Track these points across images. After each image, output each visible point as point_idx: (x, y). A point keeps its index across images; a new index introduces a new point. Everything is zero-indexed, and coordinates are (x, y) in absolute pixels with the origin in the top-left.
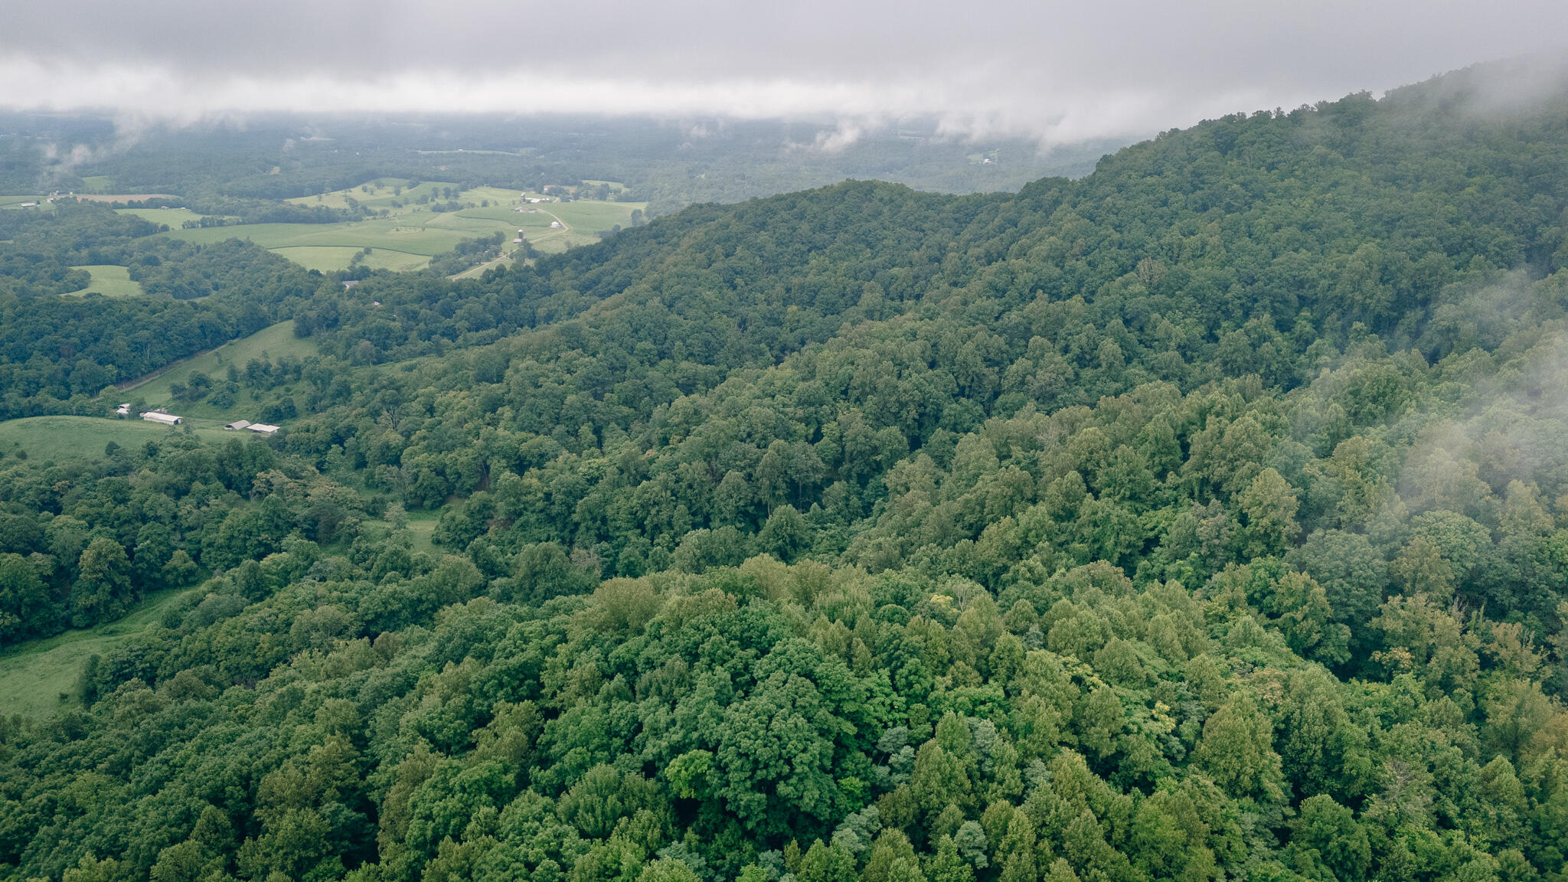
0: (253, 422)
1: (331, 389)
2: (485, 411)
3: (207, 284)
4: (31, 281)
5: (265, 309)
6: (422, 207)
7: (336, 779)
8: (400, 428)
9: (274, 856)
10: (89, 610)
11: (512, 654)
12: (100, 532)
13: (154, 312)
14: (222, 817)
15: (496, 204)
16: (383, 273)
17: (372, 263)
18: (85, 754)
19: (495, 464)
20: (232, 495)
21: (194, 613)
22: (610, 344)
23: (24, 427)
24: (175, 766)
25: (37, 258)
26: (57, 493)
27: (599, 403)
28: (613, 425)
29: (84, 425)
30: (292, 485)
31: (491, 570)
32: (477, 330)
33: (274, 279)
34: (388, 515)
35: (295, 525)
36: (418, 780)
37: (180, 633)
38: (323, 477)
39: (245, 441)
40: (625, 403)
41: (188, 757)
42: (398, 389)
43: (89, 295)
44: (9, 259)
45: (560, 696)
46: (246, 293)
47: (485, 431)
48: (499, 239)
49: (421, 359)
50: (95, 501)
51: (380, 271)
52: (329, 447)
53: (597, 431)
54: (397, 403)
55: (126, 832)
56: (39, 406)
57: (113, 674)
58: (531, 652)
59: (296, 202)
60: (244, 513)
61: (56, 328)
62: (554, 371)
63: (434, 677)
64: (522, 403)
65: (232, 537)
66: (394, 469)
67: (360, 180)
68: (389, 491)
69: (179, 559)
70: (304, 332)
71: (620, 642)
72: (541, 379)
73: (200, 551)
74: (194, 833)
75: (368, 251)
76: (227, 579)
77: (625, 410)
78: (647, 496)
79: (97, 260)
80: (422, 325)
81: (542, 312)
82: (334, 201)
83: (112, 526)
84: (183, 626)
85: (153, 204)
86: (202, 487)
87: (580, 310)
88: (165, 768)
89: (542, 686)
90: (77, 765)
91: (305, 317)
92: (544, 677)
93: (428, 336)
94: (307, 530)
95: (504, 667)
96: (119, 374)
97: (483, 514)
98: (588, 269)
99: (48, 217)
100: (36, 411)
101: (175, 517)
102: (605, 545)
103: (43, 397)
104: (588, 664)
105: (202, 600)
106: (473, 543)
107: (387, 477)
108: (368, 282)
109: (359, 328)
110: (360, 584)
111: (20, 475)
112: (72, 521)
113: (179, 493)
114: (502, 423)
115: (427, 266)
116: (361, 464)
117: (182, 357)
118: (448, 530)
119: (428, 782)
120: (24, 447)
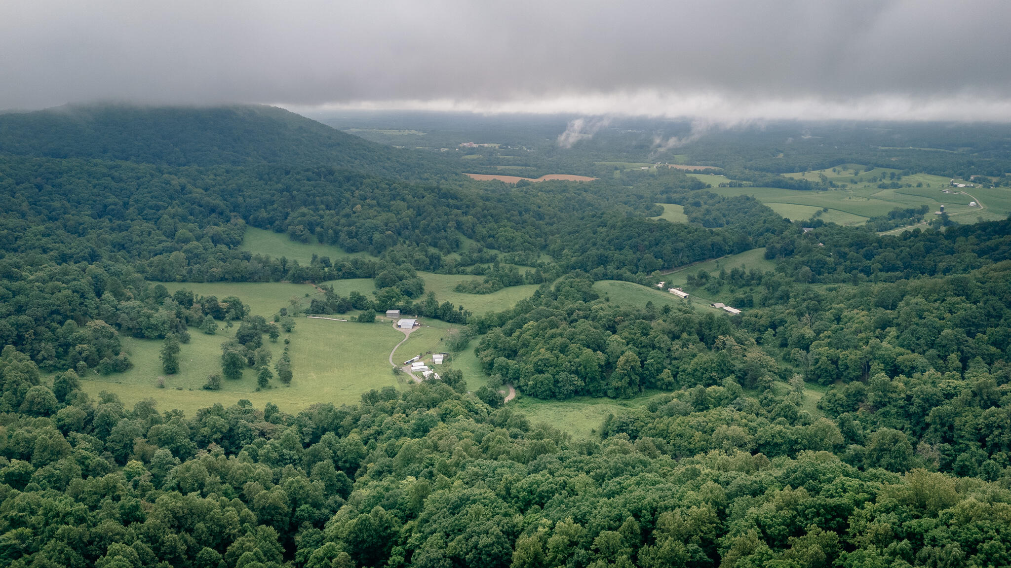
0: (727, 305)
1: (778, 294)
2: (876, 328)
3: (724, 220)
4: (635, 209)
5: (751, 239)
6: (871, 184)
7: (702, 532)
8: (814, 327)
9: (656, 561)
10: (617, 389)
11: (832, 496)
12: (631, 349)
13: (689, 233)
14: (636, 526)
15: (928, 185)
16: (832, 225)
17: (826, 218)
18: (587, 464)
19: (875, 365)
20: (702, 345)
21: (664, 407)
22: (990, 297)
23: (611, 284)
24: (623, 487)
25: (641, 197)
26: (616, 323)
27: (970, 340)
28: (979, 358)
29: (639, 290)
30: (737, 347)
31: (851, 436)
32: (887, 272)
33: (762, 222)
34: (791, 381)
35: (733, 372)
36: (745, 553)
37: (655, 416)
38: (758, 347)
39: (717, 314)
40: (995, 344)
41: (630, 485)
42: (819, 302)
43: (660, 220)
44: (628, 196)
45: (859, 538)
46: (743, 228)
47: (873, 341)
48: (924, 210)
49: (841, 285)
50: (632, 331)
51: (830, 224)
52: (766, 330)
53: (964, 360)
54: (816, 310)
55: (591, 513)
56: (621, 275)
57: (618, 427)
58: (846, 500)
59: (787, 175)
60: (707, 357)
61: (639, 235)
62: (938, 309)
63: (777, 491)
64: (906, 327)
65: (696, 369)
66: (804, 353)
67: (832, 164)
68: (797, 366)
69: (666, 375)
70: (770, 256)
71: (917, 517)
72: (926, 313)
73: (678, 373)
74: (620, 529)
75: (826, 210)
76: (687, 393)
77: (993, 349)
78: (993, 419)
79: (669, 201)
80: (848, 263)
81: (942, 265)
82: (812, 177)
83: (637, 347)
84: (658, 413)
85: (707, 172)
86: (687, 337)
87: (973, 268)
88: (618, 487)
89: (848, 526)
90: (582, 468)
91: (773, 247)
92: (851, 520)
93: (849, 270)
94: (739, 377)
95: (823, 503)
96: (664, 265)
97: (857, 397)
98: (989, 239)
99: (652, 176)
100: (619, 278)
101: (669, 350)
102: (947, 446)
103: (624, 271)
104: (885, 523)
105: (670, 401)
106: (843, 415)
107: (798, 356)
108: (819, 230)
109: (805, 258)
110: (761, 419)
111: (602, 309)
112: (619, 339)
113: (675, 337)
114: (888, 338)
115: (864, 224)
116: (784, 344)
117: (697, 260)
118: (829, 402)
119: (750, 556)
120: (609, 295)
